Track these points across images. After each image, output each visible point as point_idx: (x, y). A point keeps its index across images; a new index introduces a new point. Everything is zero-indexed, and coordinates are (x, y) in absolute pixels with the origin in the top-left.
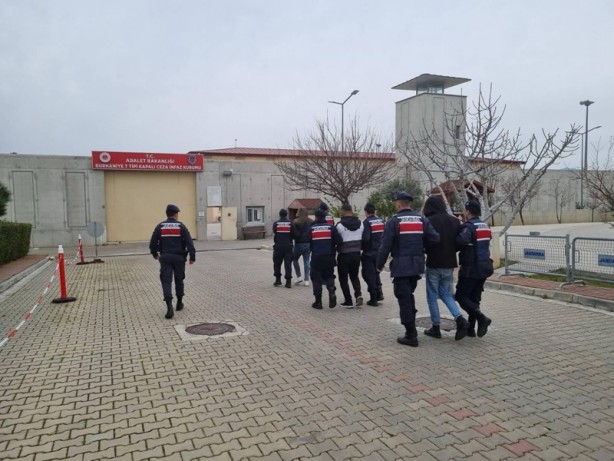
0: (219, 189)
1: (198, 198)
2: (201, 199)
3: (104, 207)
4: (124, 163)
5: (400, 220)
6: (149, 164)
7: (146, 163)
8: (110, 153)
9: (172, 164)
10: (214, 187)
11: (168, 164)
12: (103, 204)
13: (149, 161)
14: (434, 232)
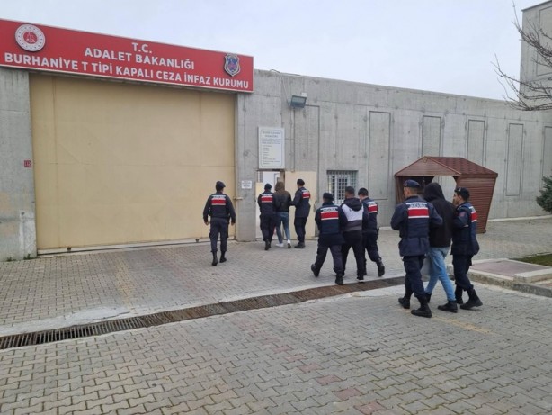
0: (280, 133)
1: (241, 151)
2: (246, 154)
3: (27, 164)
4: (81, 58)
5: (409, 206)
6: (138, 66)
7: (133, 64)
8: (44, 29)
9: (190, 72)
10: (271, 129)
11: (182, 71)
12: (27, 157)
13: (139, 59)
14: (439, 217)
